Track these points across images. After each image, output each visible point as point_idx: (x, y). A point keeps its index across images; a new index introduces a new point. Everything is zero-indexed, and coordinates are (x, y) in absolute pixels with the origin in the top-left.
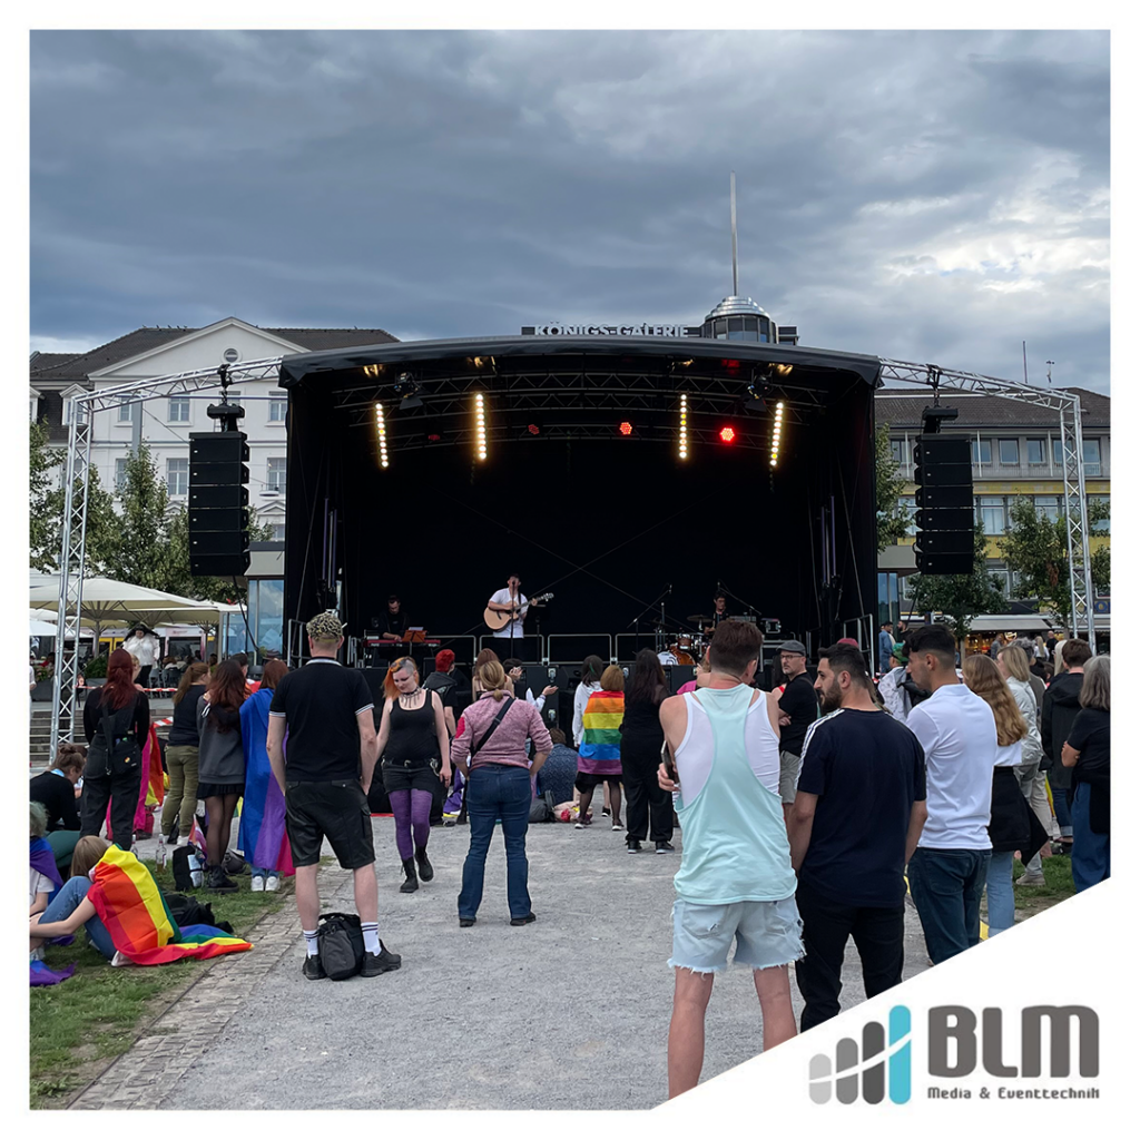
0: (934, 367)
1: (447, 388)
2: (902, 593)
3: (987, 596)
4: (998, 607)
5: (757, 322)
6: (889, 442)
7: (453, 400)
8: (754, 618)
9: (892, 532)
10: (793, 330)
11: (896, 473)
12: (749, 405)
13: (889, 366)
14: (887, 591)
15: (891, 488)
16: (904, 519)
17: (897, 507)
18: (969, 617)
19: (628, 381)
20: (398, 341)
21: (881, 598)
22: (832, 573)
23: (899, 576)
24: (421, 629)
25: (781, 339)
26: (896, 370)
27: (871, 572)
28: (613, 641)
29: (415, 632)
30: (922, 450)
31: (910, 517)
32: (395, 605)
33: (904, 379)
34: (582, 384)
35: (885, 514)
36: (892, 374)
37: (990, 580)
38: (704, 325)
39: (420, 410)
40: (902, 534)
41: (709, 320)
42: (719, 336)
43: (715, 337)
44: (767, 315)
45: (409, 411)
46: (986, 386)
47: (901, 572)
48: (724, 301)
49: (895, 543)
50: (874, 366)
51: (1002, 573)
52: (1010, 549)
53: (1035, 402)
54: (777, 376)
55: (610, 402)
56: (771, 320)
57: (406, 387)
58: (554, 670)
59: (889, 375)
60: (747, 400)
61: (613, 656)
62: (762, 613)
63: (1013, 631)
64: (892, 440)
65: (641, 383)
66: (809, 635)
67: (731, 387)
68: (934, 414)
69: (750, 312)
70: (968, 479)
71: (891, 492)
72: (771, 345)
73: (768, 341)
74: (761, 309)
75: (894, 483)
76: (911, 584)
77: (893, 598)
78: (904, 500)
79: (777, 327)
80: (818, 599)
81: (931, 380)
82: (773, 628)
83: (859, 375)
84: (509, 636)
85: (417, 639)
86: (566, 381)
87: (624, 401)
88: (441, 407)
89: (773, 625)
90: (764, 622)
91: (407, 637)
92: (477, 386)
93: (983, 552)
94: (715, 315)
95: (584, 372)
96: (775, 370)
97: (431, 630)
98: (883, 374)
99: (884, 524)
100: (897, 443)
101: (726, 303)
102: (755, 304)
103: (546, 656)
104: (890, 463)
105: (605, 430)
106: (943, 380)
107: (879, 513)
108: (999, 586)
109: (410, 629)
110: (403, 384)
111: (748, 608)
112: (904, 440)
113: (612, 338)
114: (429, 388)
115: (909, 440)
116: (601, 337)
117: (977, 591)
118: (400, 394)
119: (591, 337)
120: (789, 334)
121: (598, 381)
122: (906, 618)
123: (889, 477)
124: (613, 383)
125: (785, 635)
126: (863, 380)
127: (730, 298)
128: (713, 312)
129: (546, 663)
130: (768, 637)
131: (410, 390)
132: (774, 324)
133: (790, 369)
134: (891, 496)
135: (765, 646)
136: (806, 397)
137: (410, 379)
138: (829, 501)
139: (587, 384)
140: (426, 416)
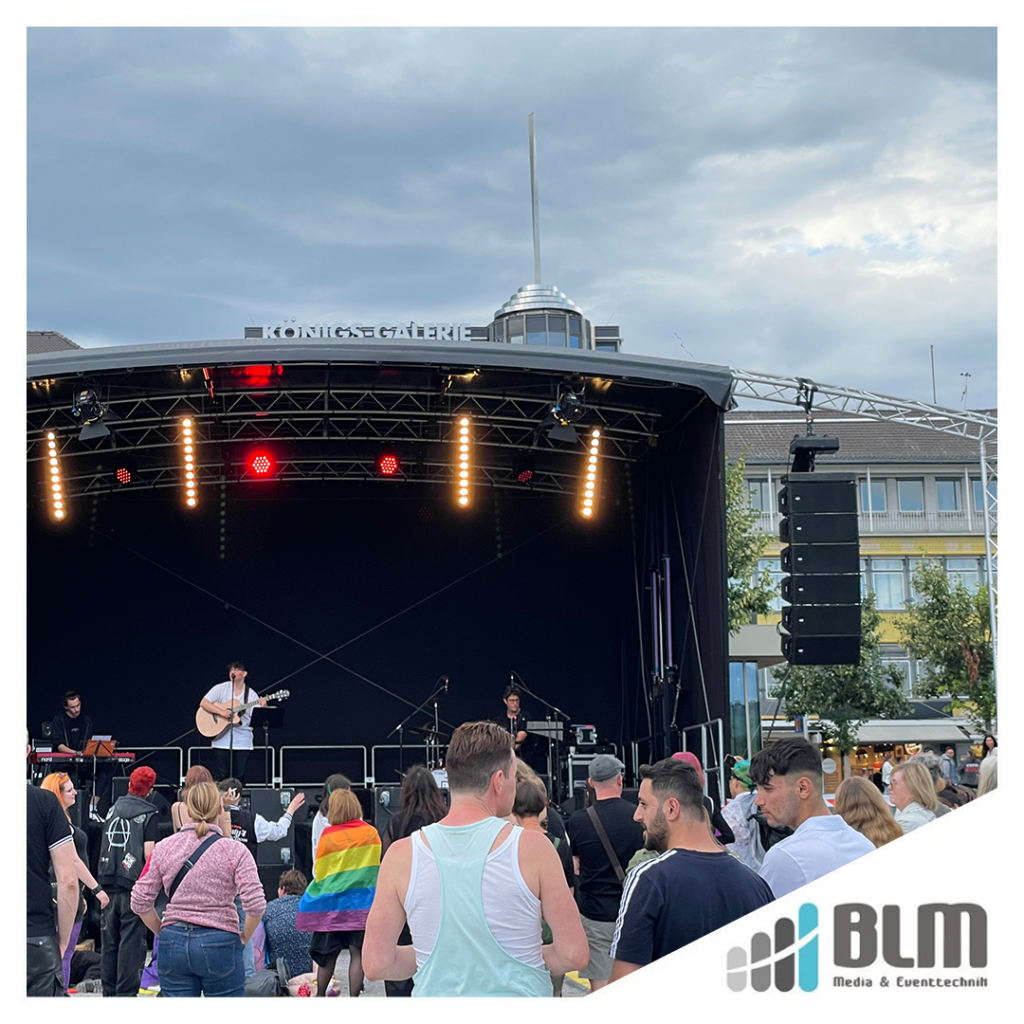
0: (806, 381)
1: (143, 411)
2: (763, 690)
3: (881, 694)
4: (894, 709)
5: (566, 319)
6: (745, 483)
7: (150, 428)
8: (560, 725)
9: (750, 606)
10: (614, 330)
11: (755, 526)
12: (552, 434)
13: (745, 380)
14: (742, 687)
15: (747, 546)
16: (767, 589)
17: (757, 573)
18: (855, 722)
19: (388, 401)
20: (77, 347)
21: (734, 697)
22: (666, 662)
23: (761, 666)
24: (109, 738)
25: (598, 343)
26: (754, 385)
27: (719, 661)
28: (369, 755)
29: (100, 742)
30: (789, 494)
31: (774, 585)
32: (74, 703)
33: (765, 398)
34: (326, 405)
35: (739, 581)
36: (749, 391)
37: (885, 672)
38: (494, 324)
39: (106, 442)
40: (763, 609)
41: (500, 317)
42: (514, 340)
43: (509, 341)
44: (578, 310)
45: (92, 443)
46: (878, 407)
47: (762, 661)
48: (520, 290)
49: (754, 622)
50: (725, 380)
51: (901, 663)
52: (913, 632)
53: (945, 429)
54: (592, 394)
55: (364, 430)
56: (584, 317)
57: (88, 411)
58: (288, 794)
59: (744, 392)
60: (551, 427)
61: (369, 775)
62: (574, 715)
63: (917, 743)
64: (750, 480)
65: (407, 404)
66: (635, 747)
67: (529, 408)
68: (806, 446)
69: (555, 306)
70: (854, 536)
71: (748, 552)
72: (584, 352)
73: (581, 347)
74: (571, 302)
75: (752, 540)
76: (775, 677)
77: (750, 699)
78: (767, 563)
79: (593, 326)
80: (649, 698)
81: (803, 400)
82: (587, 737)
83: (704, 393)
84: (228, 748)
85: (103, 752)
86: (304, 401)
87: (383, 427)
88: (134, 437)
89: (586, 733)
90: (575, 729)
91: (89, 749)
92: (182, 408)
93: (874, 634)
94: (508, 310)
95: (329, 389)
96: (590, 387)
97: (121, 740)
98: (737, 390)
99: (738, 595)
100: (755, 486)
101: (523, 294)
102: (563, 296)
103: (277, 775)
104: (747, 512)
105: (358, 468)
106: (818, 399)
107: (731, 581)
108: (897, 681)
109: (94, 738)
110: (83, 407)
111: (551, 713)
112: (766, 480)
113: (368, 342)
114: (119, 411)
115: (773, 480)
116: (353, 341)
117: (866, 687)
118: (79, 420)
119: (340, 342)
120: (608, 337)
121: (349, 400)
122: (768, 724)
123: (745, 531)
124: (368, 404)
125: (603, 747)
126: (708, 399)
127: (529, 287)
128: (505, 305)
129: (277, 785)
130: (579, 750)
131: (93, 415)
132: (588, 322)
133: (609, 384)
134: (748, 558)
135: (576, 763)
136: (630, 423)
137: (93, 399)
138: (663, 564)
139: (333, 405)
140: (114, 449)
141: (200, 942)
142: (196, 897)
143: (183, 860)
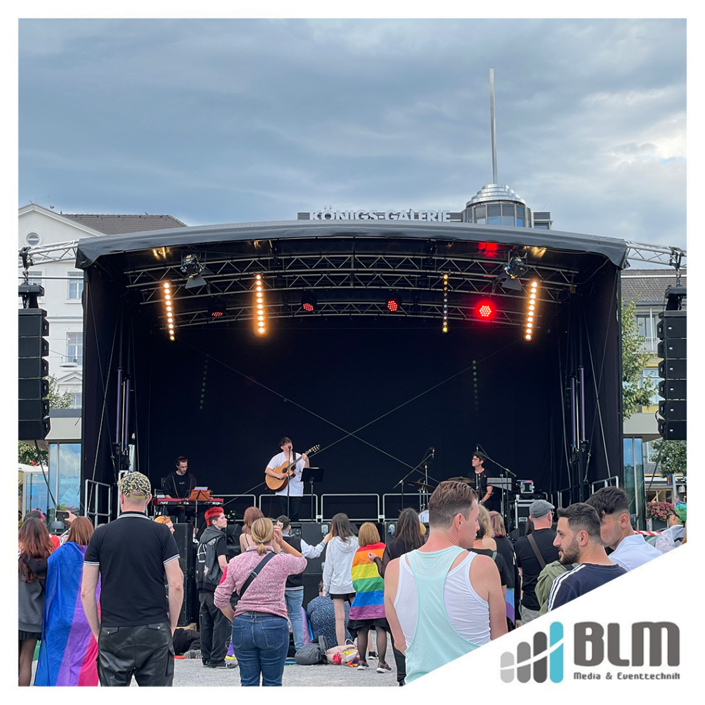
0: (676, 249)
1: (229, 269)
2: (646, 457)
5: (515, 207)
6: (635, 318)
7: (234, 280)
8: (510, 480)
9: (638, 401)
10: (547, 215)
11: (641, 347)
12: (505, 285)
13: (635, 249)
14: (632, 454)
15: (636, 360)
16: (649, 389)
17: (642, 378)
19: (395, 262)
20: (183, 226)
21: (627, 462)
22: (581, 438)
23: (644, 441)
24: (206, 488)
25: (536, 224)
26: (641, 252)
27: (617, 437)
28: (381, 500)
29: (200, 491)
30: (664, 325)
31: (654, 387)
32: (184, 465)
33: (648, 261)
34: (352, 265)
35: (631, 384)
36: (637, 256)
38: (466, 211)
39: (204, 290)
40: (647, 403)
41: (469, 206)
42: (479, 221)
43: (476, 222)
44: (523, 201)
45: (194, 290)
47: (645, 438)
48: (484, 188)
49: (640, 411)
50: (622, 248)
54: (531, 259)
55: (378, 282)
56: (527, 206)
57: (192, 268)
58: (326, 526)
59: (634, 257)
60: (504, 280)
61: (381, 514)
62: (519, 473)
64: (638, 316)
65: (407, 264)
66: (560, 495)
67: (490, 268)
68: (676, 293)
69: (507, 198)
71: (637, 365)
72: (526, 229)
73: (524, 226)
74: (518, 196)
75: (639, 356)
76: (654, 448)
77: (636, 463)
78: (649, 372)
79: (532, 212)
80: (569, 462)
81: (674, 262)
82: (527, 489)
83: (607, 258)
84: (286, 495)
85: (202, 498)
86: (337, 262)
87: (391, 280)
88: (223, 286)
89: (527, 486)
90: (519, 483)
91: (193, 496)
92: (256, 267)
94: (475, 201)
95: (354, 254)
96: (530, 253)
97: (215, 490)
98: (629, 255)
99: (629, 394)
100: (641, 320)
101: (485, 190)
102: (512, 192)
103: (319, 514)
104: (636, 338)
105: (374, 308)
107: (624, 384)
109: (196, 488)
110: (188, 266)
111: (504, 472)
112: (649, 316)
113: (380, 222)
114: (210, 268)
115: (654, 316)
116: (371, 222)
118: (185, 274)
119: (362, 222)
120: (543, 219)
121: (368, 262)
122: (649, 479)
123: (634, 350)
124: (381, 264)
125: (538, 494)
126: (610, 261)
127: (489, 186)
128: (473, 198)
129: (319, 520)
130: (522, 497)
131: (194, 271)
132: (529, 210)
133: (544, 251)
134: (636, 368)
135: (520, 505)
136: (558, 277)
137: (195, 261)
138: (579, 372)
139: (357, 265)
140: (210, 295)
141: (261, 626)
142: (259, 596)
143: (250, 571)
